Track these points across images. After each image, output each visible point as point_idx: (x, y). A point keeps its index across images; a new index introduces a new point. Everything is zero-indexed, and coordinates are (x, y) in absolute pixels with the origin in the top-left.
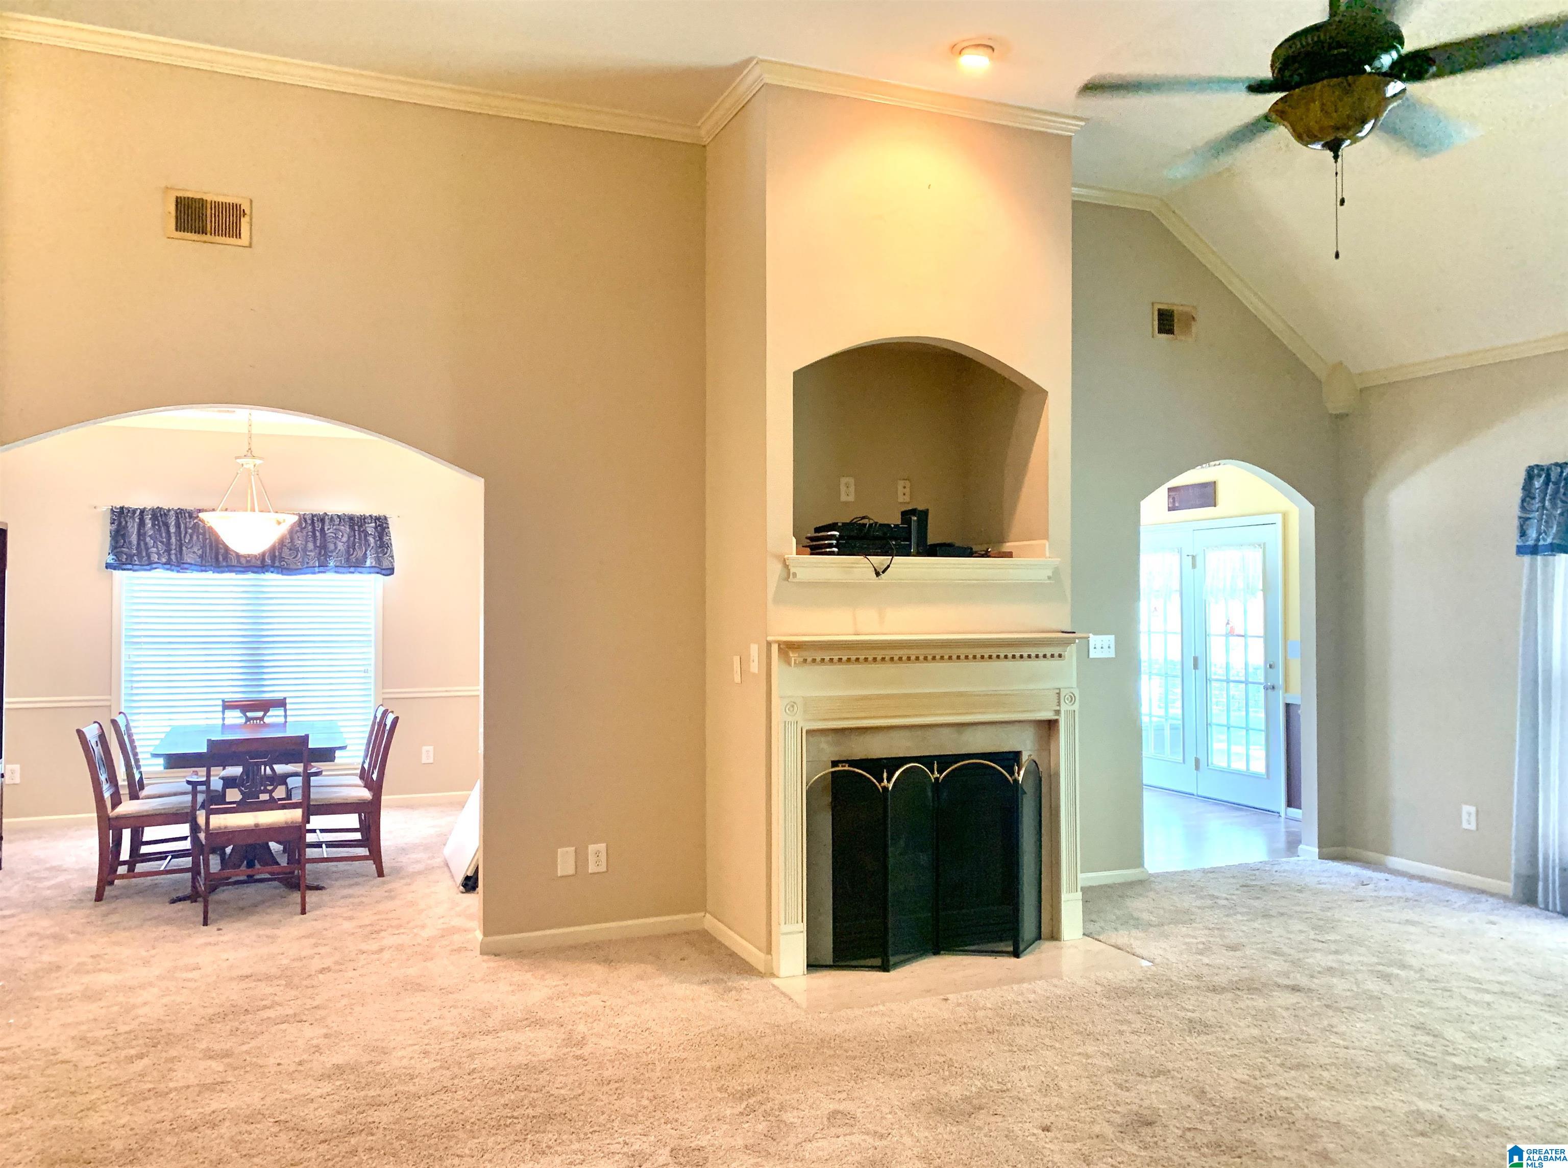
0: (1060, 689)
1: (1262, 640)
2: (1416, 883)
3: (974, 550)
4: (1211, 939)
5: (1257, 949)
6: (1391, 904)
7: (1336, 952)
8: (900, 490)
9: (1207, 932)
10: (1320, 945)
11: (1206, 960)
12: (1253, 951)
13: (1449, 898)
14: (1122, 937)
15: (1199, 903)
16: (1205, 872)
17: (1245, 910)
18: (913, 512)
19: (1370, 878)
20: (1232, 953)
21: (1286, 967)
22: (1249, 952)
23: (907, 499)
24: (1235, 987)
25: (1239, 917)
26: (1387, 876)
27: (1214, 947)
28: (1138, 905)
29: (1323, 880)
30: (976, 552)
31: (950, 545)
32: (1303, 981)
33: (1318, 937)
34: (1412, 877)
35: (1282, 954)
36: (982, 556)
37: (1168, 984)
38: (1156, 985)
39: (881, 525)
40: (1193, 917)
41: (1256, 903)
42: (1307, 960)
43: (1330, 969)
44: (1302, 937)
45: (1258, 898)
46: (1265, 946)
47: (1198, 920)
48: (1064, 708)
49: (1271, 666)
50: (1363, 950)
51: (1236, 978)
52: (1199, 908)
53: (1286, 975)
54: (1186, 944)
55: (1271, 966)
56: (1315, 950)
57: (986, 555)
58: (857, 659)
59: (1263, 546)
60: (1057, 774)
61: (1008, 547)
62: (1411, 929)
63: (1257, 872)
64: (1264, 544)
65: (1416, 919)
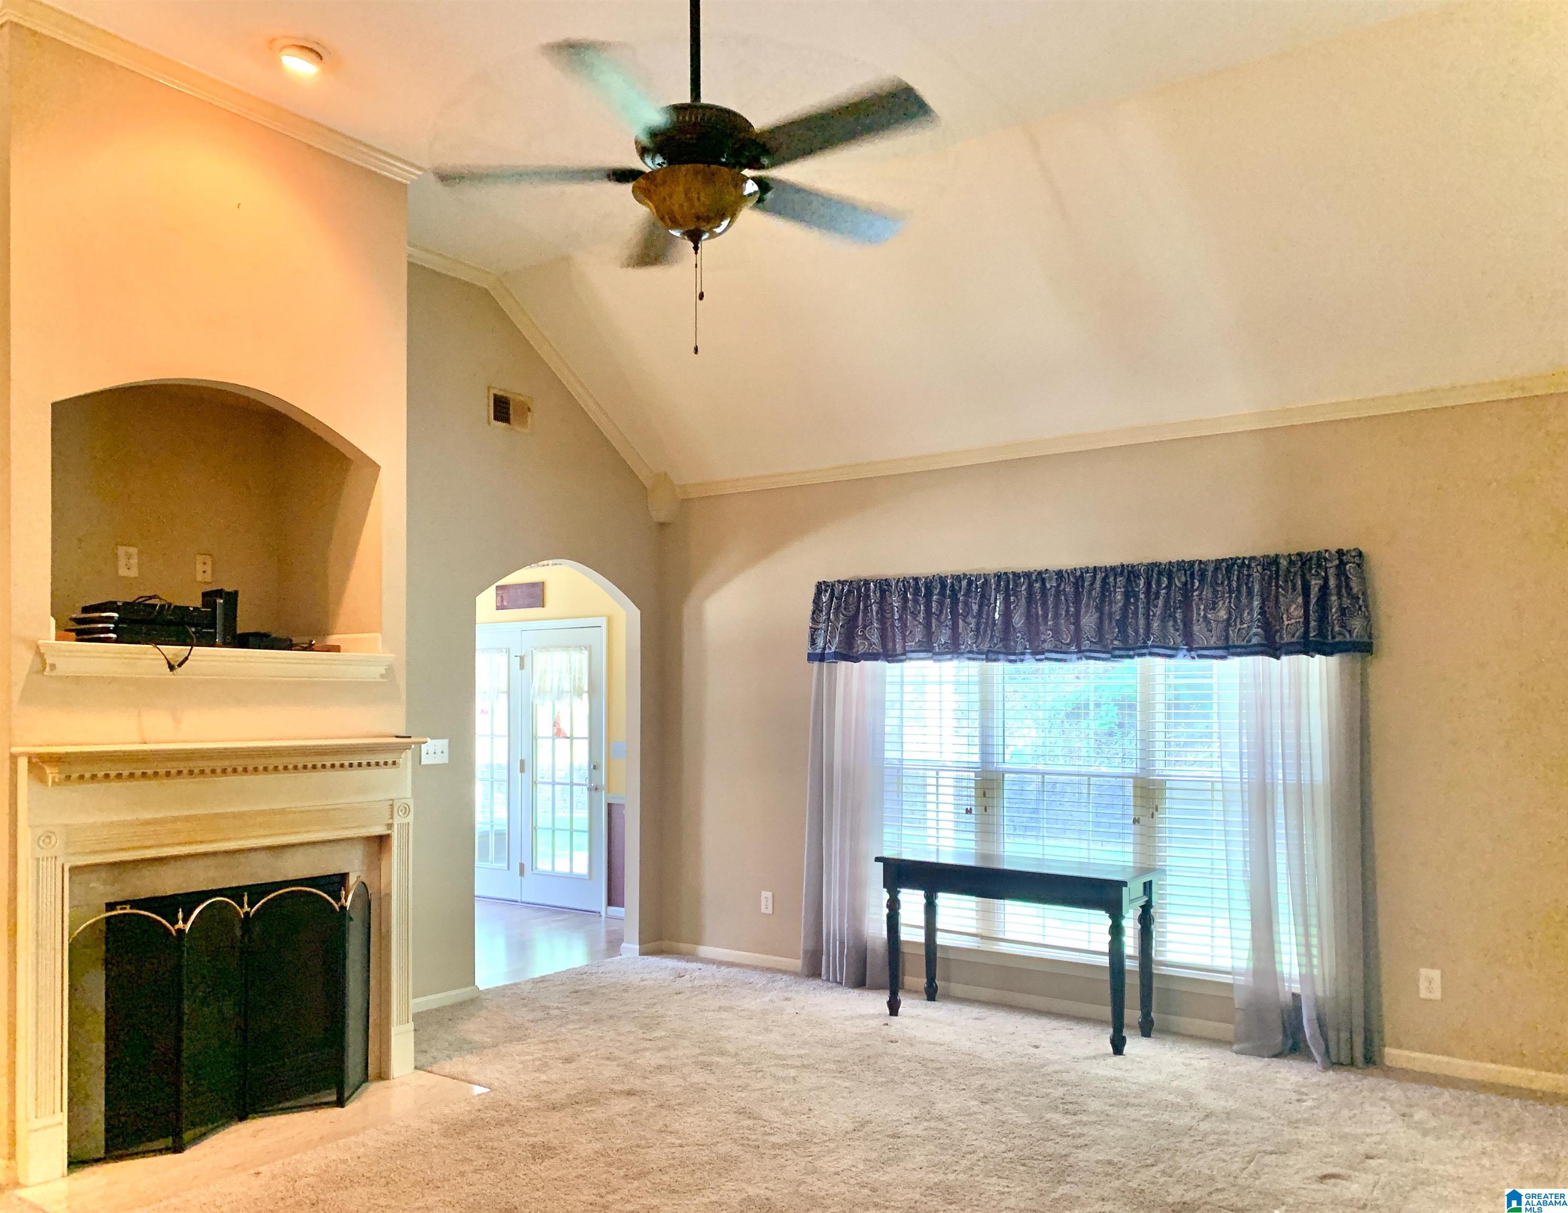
0: (393, 800)
1: (586, 742)
2: (724, 970)
3: (294, 642)
4: (547, 1054)
5: (591, 1057)
6: (705, 993)
7: (662, 1049)
8: (200, 568)
9: (542, 1046)
10: (647, 1044)
11: (544, 1077)
12: (587, 1060)
13: (752, 980)
14: (455, 1065)
15: (530, 1016)
16: (536, 982)
17: (577, 1017)
18: (219, 593)
19: (686, 970)
20: (568, 1066)
21: (619, 1071)
22: (584, 1061)
23: (208, 578)
24: (574, 1102)
25: (571, 1026)
26: (700, 965)
27: (551, 1062)
28: (472, 1028)
29: (646, 976)
30: (296, 645)
31: (266, 635)
32: (638, 1084)
33: (645, 1036)
34: (720, 963)
35: (615, 1059)
36: (305, 649)
37: (508, 1109)
38: (495, 1113)
39: (175, 607)
40: (527, 1032)
41: (586, 1009)
42: (638, 1061)
43: (659, 1067)
44: (631, 1039)
45: (587, 1003)
46: (599, 1052)
47: (532, 1035)
48: (397, 821)
49: (595, 767)
50: (686, 1043)
51: (575, 1092)
52: (532, 1021)
53: (620, 1080)
54: (522, 1062)
55: (606, 1073)
56: (645, 1049)
57: (310, 648)
58: (144, 774)
59: (589, 648)
60: (389, 895)
61: (332, 640)
62: (724, 1015)
63: (585, 976)
64: (590, 646)
65: (727, 1004)
